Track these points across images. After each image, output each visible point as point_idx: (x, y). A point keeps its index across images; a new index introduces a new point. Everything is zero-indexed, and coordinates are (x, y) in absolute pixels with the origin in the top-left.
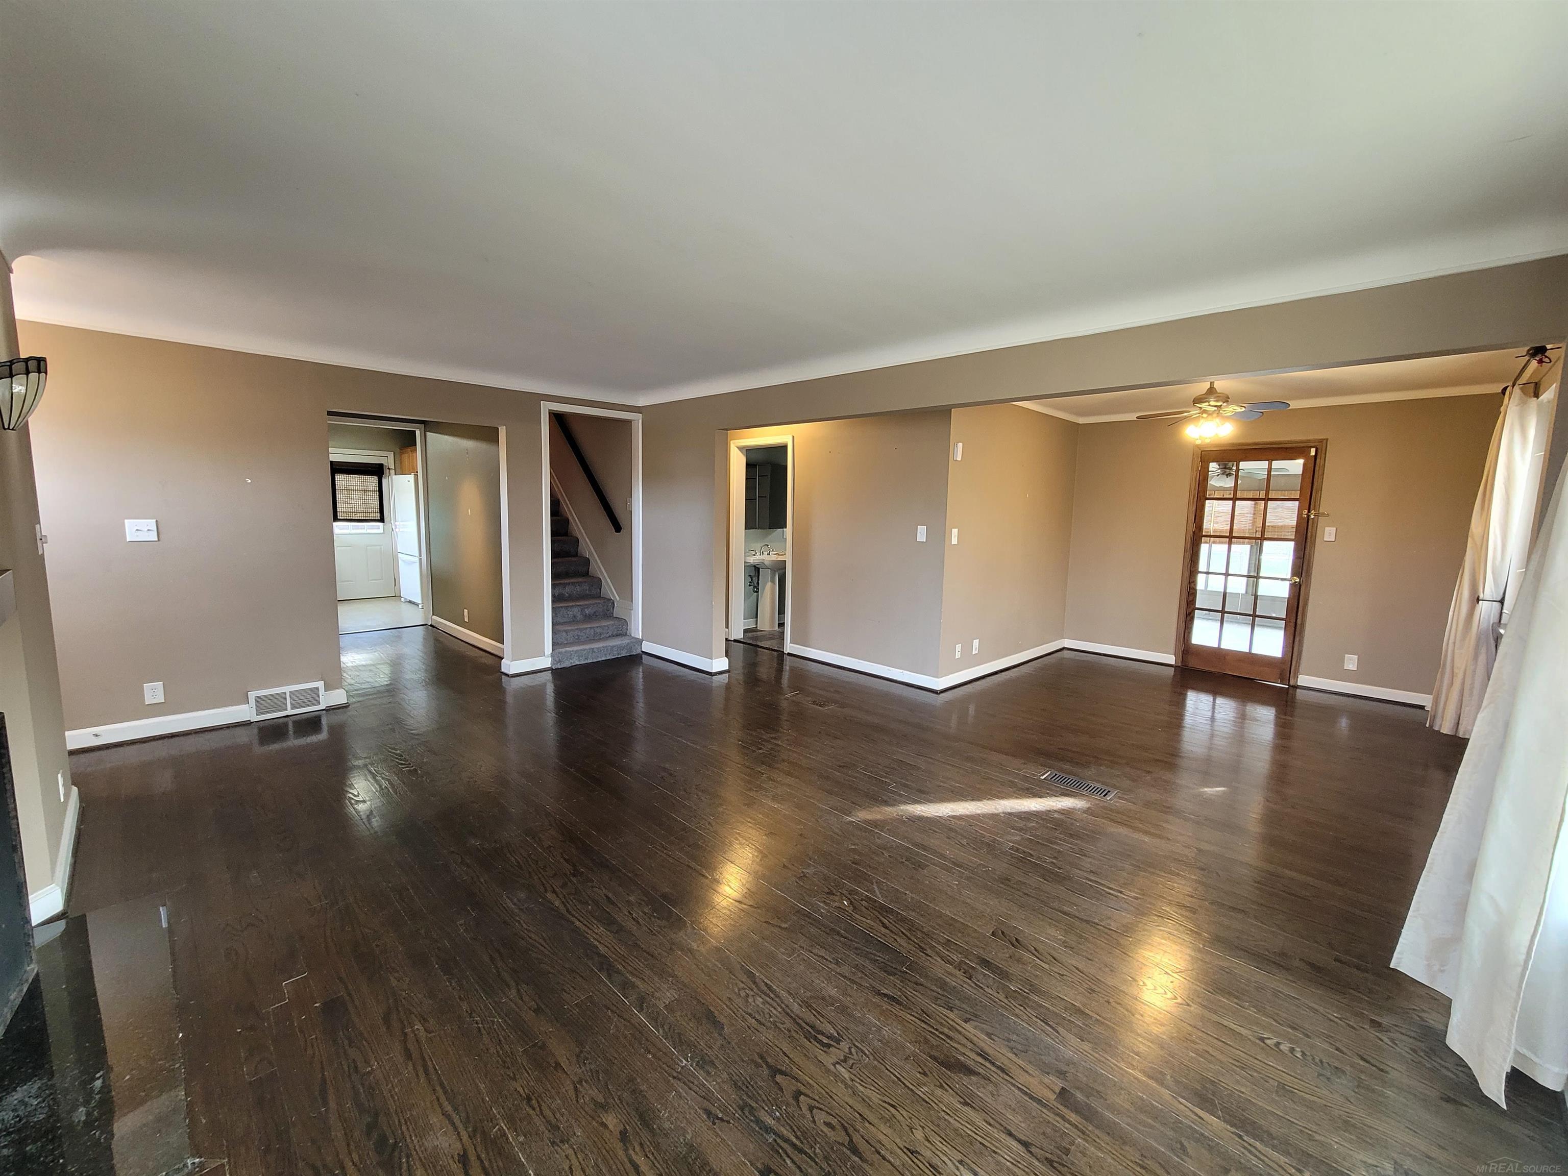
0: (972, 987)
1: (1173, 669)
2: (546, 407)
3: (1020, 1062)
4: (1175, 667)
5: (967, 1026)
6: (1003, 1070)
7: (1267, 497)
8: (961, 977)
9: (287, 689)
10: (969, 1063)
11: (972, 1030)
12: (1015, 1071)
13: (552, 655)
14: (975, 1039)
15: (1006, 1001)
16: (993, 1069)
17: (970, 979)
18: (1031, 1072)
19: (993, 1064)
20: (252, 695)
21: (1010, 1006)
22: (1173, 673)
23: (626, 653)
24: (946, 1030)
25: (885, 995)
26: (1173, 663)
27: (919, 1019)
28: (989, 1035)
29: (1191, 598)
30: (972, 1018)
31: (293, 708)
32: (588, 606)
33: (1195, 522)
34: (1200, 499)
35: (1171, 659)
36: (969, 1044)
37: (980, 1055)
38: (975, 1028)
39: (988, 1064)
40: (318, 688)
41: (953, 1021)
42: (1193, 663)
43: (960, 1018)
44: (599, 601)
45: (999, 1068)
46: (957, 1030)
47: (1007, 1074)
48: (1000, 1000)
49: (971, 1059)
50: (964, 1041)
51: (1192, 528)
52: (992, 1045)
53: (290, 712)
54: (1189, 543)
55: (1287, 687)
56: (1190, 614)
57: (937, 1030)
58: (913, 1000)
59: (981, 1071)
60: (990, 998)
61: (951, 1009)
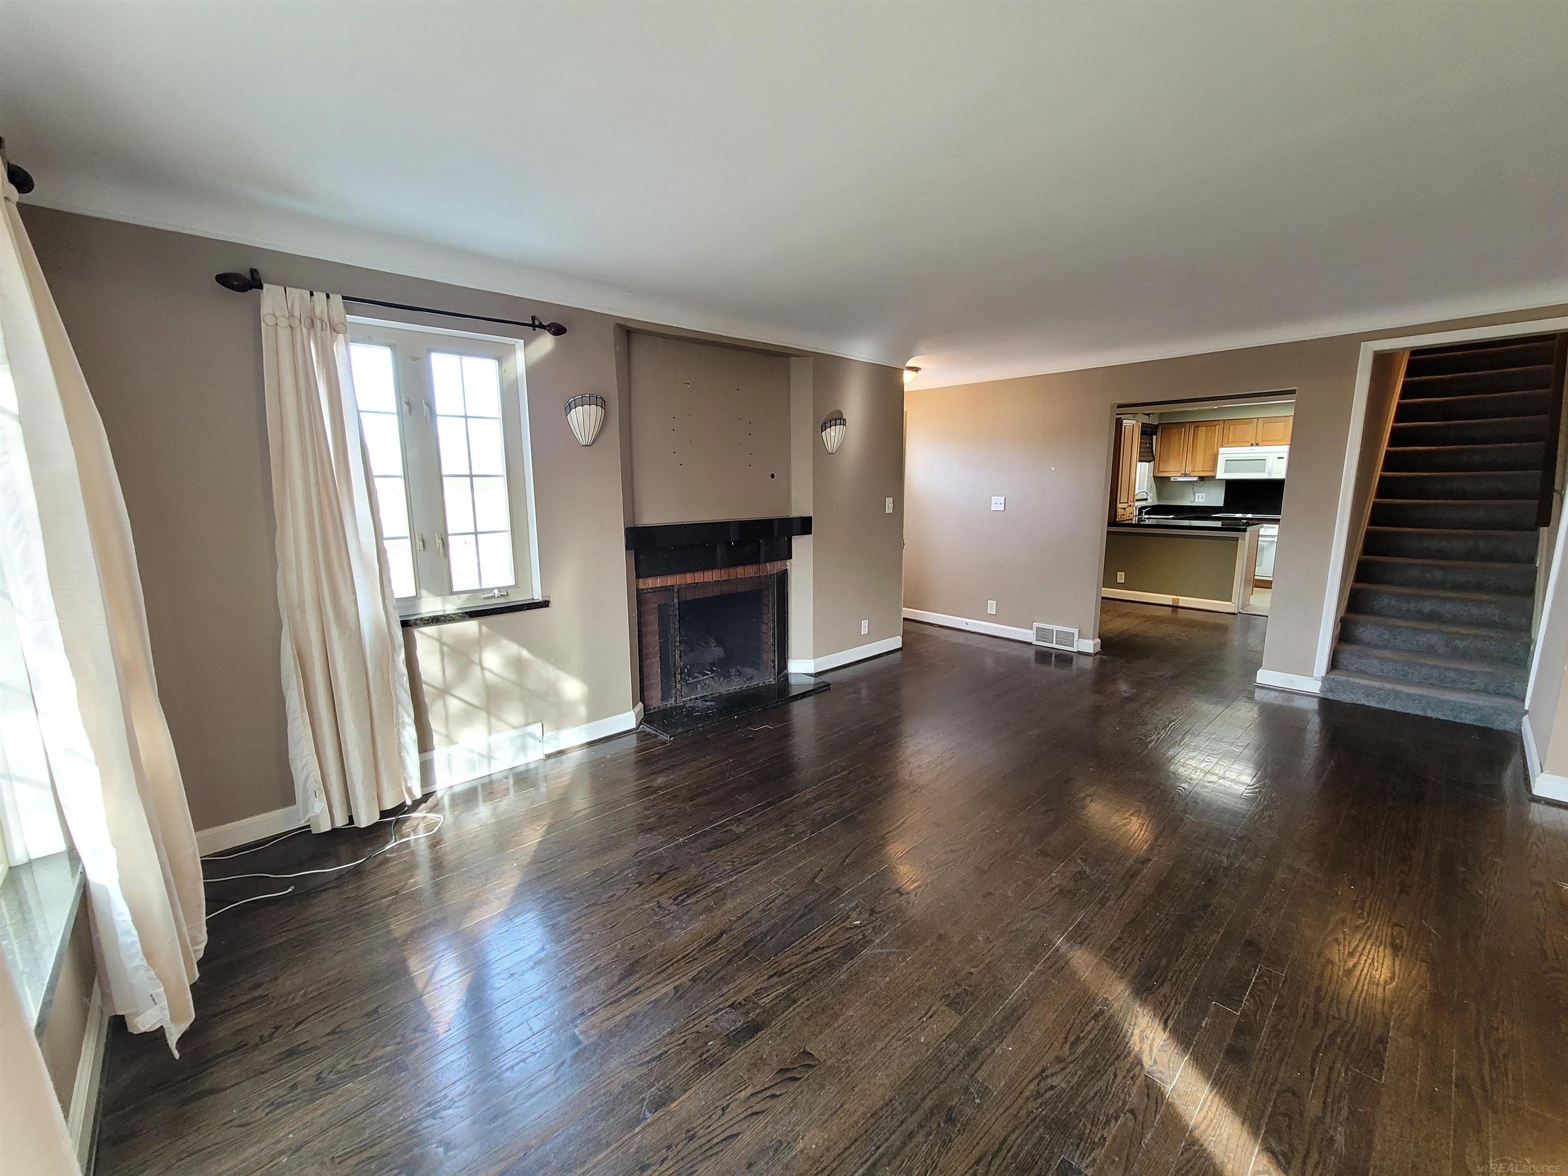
0: (719, 1005)
2: (1368, 350)
3: (619, 1017)
5: (671, 987)
6: (615, 1001)
8: (734, 999)
9: (1055, 628)
10: (632, 979)
11: (665, 990)
12: (613, 1010)
13: (1324, 680)
14: (654, 990)
15: (693, 1030)
16: (620, 995)
17: (729, 1006)
18: (606, 1023)
19: (625, 996)
20: (1035, 625)
21: (686, 1031)
24: (670, 971)
25: (720, 936)
27: (687, 955)
28: (656, 1001)
30: (678, 995)
31: (1056, 643)
32: (1464, 636)
36: (650, 984)
37: (637, 989)
38: (666, 994)
39: (625, 992)
40: (1073, 634)
41: (679, 979)
43: (681, 984)
44: (1492, 634)
45: (620, 999)
46: (667, 979)
47: (609, 1004)
48: (695, 1025)
49: (634, 982)
50: (654, 982)
52: (644, 1001)
53: (1054, 645)
57: (672, 965)
58: (710, 954)
59: (621, 985)
60: (701, 1016)
61: (694, 979)
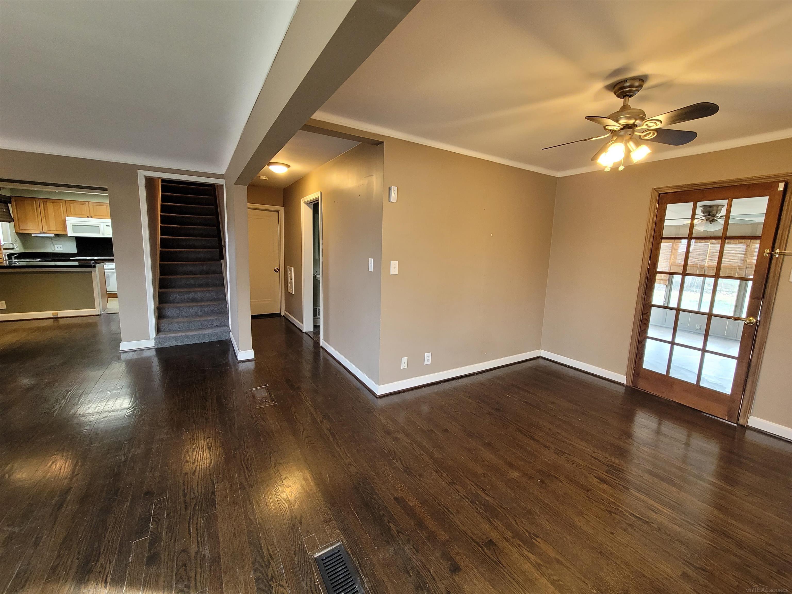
1: (624, 388)
2: (142, 175)
4: (626, 387)
7: (724, 236)
13: (156, 339)
22: (623, 391)
23: (216, 339)
26: (624, 382)
29: (643, 328)
32: (206, 306)
33: (650, 260)
34: (656, 239)
35: (622, 379)
42: (643, 386)
44: (215, 303)
51: (647, 264)
54: (643, 280)
55: (736, 425)
56: (641, 342)
